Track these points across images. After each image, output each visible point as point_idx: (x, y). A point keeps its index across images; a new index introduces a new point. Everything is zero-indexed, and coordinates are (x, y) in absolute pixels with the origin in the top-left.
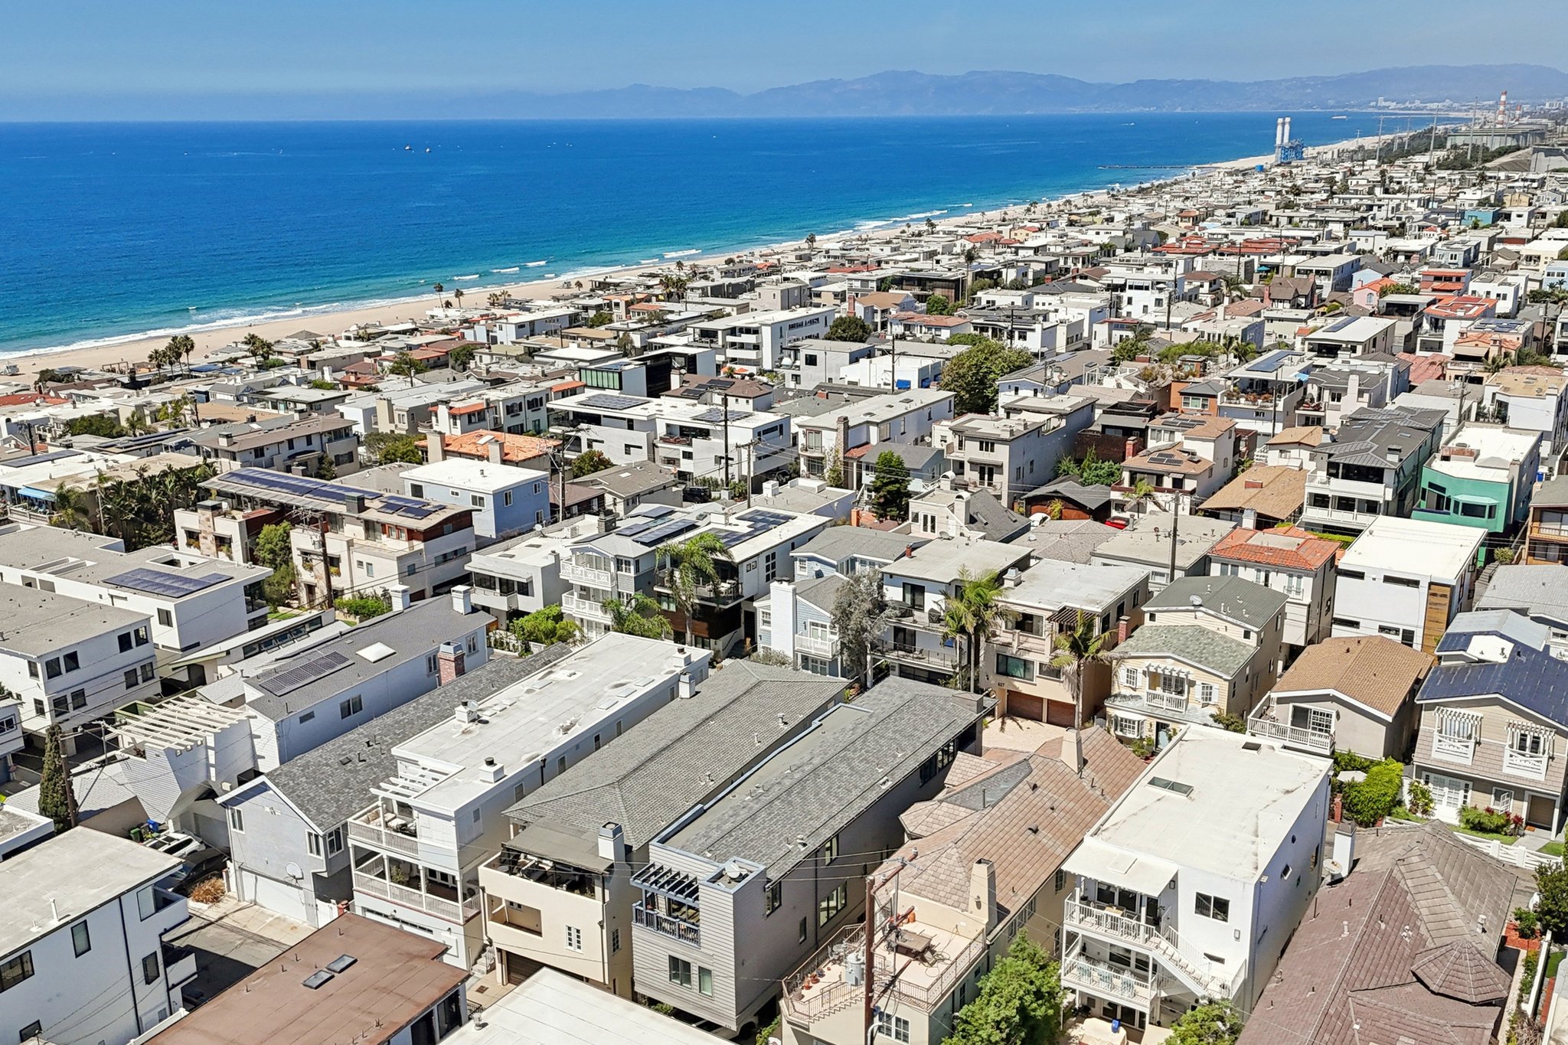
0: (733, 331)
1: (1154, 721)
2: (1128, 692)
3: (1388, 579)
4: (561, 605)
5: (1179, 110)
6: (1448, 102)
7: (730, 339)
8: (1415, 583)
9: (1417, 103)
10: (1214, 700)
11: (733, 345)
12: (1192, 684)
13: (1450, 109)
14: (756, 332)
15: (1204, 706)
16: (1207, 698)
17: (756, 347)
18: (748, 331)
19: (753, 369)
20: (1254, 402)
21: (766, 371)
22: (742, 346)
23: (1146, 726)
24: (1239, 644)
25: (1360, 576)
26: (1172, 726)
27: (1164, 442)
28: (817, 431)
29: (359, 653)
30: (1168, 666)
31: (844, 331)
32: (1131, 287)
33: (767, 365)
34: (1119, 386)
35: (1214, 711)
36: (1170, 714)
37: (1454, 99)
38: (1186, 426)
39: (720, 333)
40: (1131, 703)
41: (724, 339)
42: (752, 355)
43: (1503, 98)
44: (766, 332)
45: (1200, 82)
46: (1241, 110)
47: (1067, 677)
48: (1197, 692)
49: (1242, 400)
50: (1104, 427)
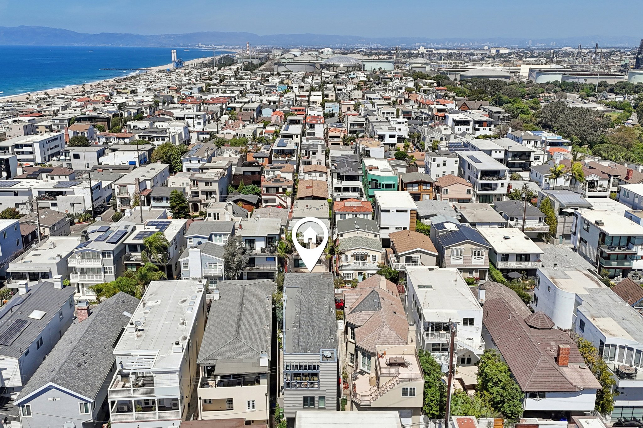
0: (17, 146)
1: (357, 272)
2: (346, 264)
3: (397, 211)
4: (69, 279)
5: (121, 46)
6: (223, 46)
7: (16, 150)
8: (406, 211)
9: (213, 46)
10: (377, 260)
11: (18, 153)
12: (369, 256)
13: (225, 48)
14: (30, 146)
15: (373, 263)
16: (374, 260)
17: (31, 153)
18: (26, 146)
19: (32, 163)
20: (285, 158)
21: (39, 164)
22: (23, 153)
23: (354, 275)
24: (374, 240)
25: (388, 211)
26: (364, 273)
27: (272, 175)
28: (125, 186)
29: (30, 316)
30: (360, 252)
31: (78, 142)
32: (187, 118)
33: (39, 160)
34: (230, 156)
35: (377, 264)
36: (363, 268)
37: (226, 45)
38: (279, 168)
39: (10, 148)
40: (348, 267)
41: (13, 150)
42: (31, 157)
43: (248, 45)
44: (37, 147)
45: (128, 34)
46: (147, 47)
47: (323, 263)
48: (370, 259)
49: (280, 158)
50: (244, 172)
